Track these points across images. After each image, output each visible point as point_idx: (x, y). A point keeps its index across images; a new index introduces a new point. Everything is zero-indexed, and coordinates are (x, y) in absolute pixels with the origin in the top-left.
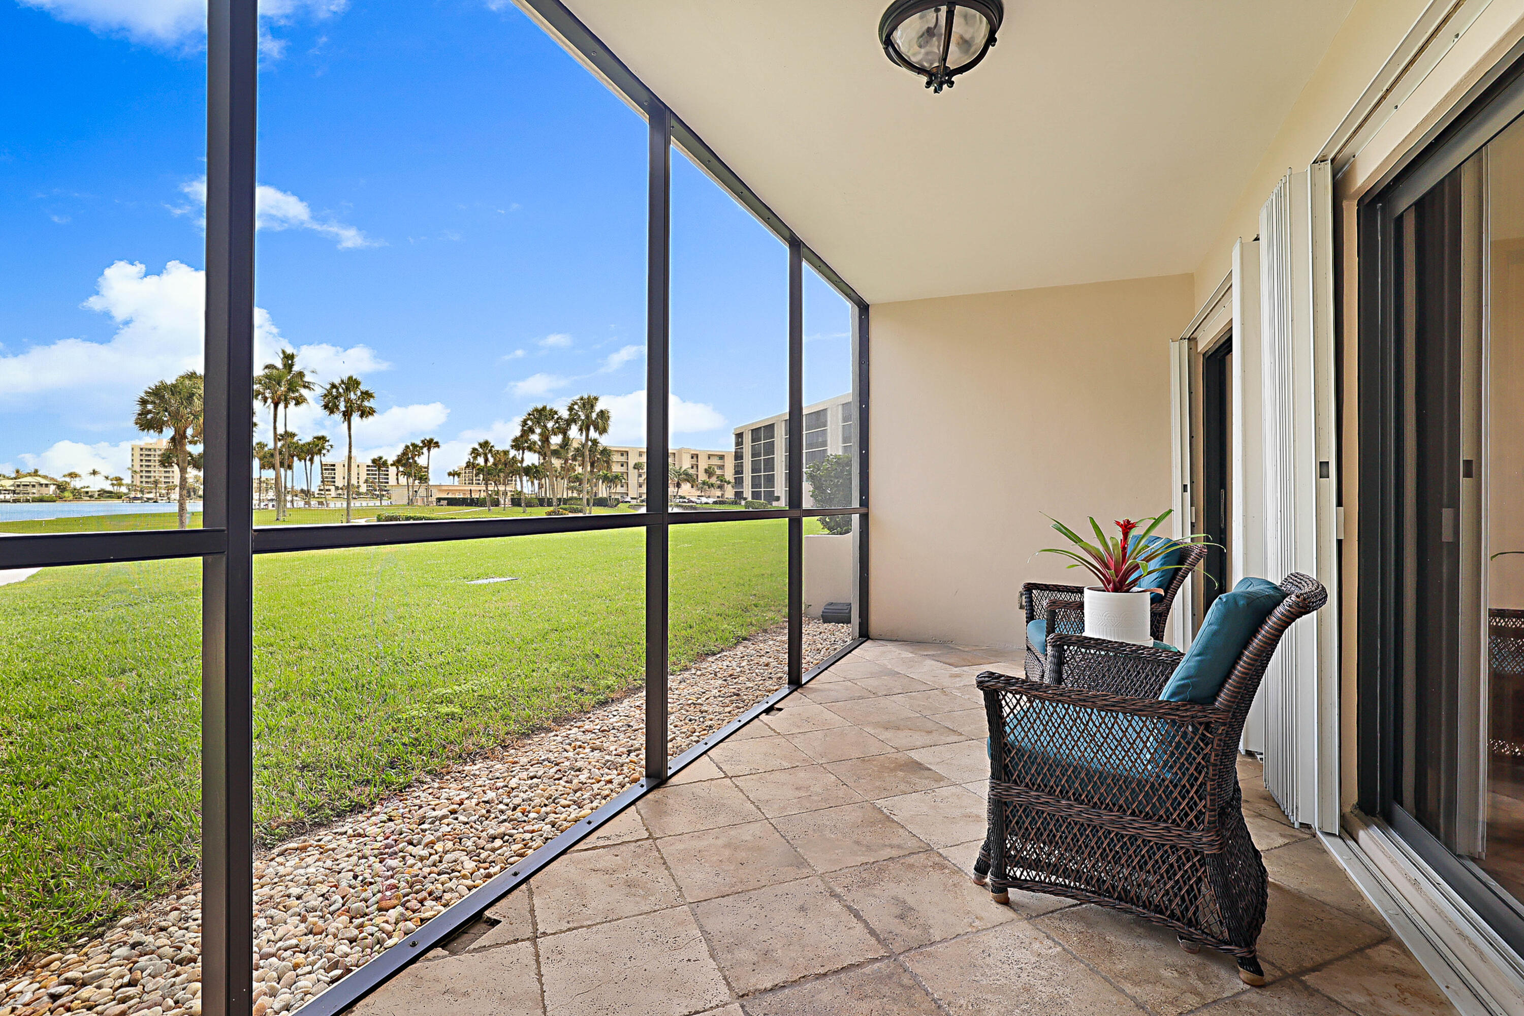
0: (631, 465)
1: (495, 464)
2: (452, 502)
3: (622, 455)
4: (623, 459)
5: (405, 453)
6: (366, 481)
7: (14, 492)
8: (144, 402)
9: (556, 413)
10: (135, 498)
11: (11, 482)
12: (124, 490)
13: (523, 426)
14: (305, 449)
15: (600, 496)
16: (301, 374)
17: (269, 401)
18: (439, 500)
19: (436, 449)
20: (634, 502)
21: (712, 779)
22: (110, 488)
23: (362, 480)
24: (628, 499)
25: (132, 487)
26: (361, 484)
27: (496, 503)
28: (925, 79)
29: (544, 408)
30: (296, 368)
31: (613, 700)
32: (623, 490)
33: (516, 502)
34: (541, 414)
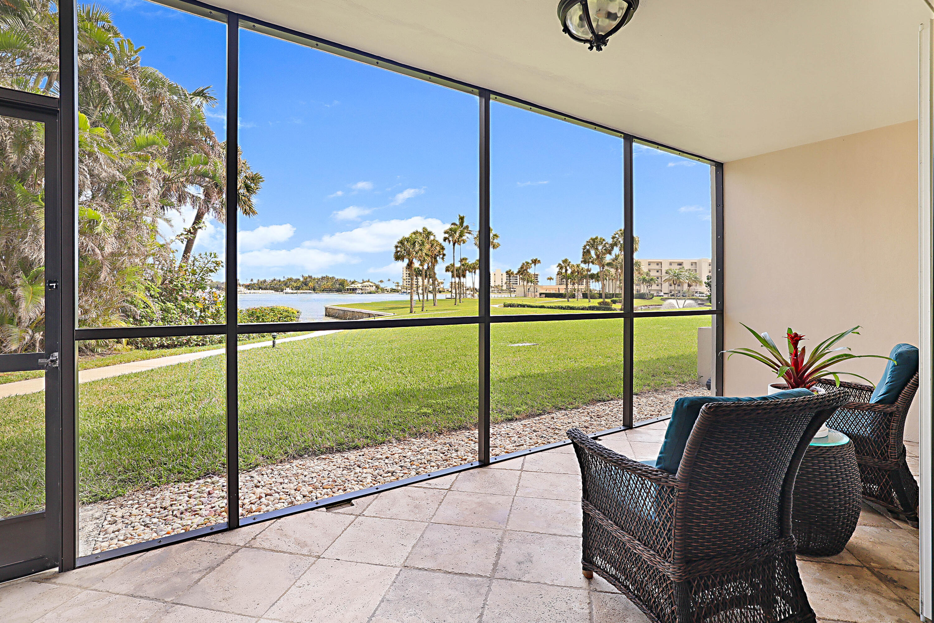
0: (664, 272)
1: (572, 273)
2: (548, 295)
3: (658, 264)
4: (658, 267)
5: (522, 268)
6: (506, 283)
7: (362, 289)
8: (396, 247)
9: (604, 240)
10: (404, 292)
11: (361, 285)
12: (400, 288)
13: (584, 249)
14: (472, 267)
15: (642, 292)
16: (467, 227)
17: (451, 242)
18: (541, 294)
19: (539, 264)
20: (666, 296)
21: (512, 470)
22: (394, 288)
23: (504, 282)
24: (662, 294)
25: (403, 287)
26: (503, 284)
27: (573, 296)
28: (588, 45)
29: (596, 238)
30: (465, 224)
31: (516, 419)
32: (658, 288)
33: (585, 296)
34: (594, 242)
